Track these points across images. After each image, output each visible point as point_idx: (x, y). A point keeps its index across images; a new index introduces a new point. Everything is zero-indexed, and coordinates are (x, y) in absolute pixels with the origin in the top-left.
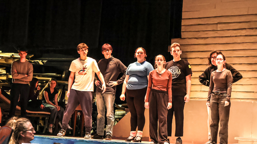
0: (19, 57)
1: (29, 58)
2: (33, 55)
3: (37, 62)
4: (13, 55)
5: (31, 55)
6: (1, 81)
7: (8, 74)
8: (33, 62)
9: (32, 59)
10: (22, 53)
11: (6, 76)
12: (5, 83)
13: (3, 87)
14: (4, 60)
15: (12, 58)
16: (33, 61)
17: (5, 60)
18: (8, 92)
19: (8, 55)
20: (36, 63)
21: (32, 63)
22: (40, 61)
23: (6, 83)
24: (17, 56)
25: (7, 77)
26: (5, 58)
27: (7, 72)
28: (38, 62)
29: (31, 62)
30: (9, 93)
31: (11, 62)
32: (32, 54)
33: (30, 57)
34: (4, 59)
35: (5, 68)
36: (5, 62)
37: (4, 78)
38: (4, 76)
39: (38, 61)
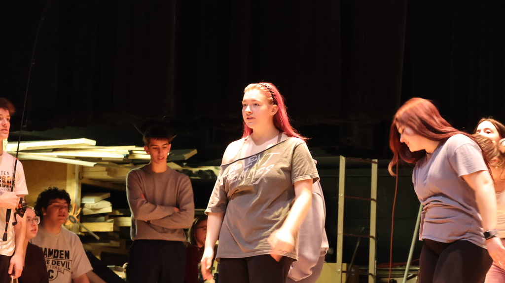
0: (148, 157)
1: (185, 161)
2: (195, 152)
3: (209, 173)
4: (131, 152)
5: (189, 152)
6: (98, 238)
7: (118, 213)
8: (197, 172)
9: (193, 162)
10: (160, 144)
11: (111, 222)
12: (109, 242)
13: (103, 255)
14: (104, 168)
15: (129, 160)
16: (195, 170)
17: (107, 170)
18: (120, 271)
19: (117, 152)
20: (207, 176)
21: (195, 175)
22: (217, 169)
23: (114, 243)
24: (141, 154)
25: (116, 224)
26: (107, 163)
27: (114, 208)
28: (211, 172)
29: (190, 174)
30: (122, 275)
31: (125, 173)
32: (193, 148)
33: (187, 156)
34: (104, 165)
35: (108, 195)
36: (108, 174)
37: (107, 227)
38: (105, 221)
39: (212, 168)
